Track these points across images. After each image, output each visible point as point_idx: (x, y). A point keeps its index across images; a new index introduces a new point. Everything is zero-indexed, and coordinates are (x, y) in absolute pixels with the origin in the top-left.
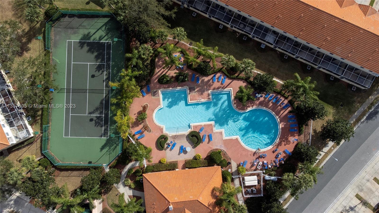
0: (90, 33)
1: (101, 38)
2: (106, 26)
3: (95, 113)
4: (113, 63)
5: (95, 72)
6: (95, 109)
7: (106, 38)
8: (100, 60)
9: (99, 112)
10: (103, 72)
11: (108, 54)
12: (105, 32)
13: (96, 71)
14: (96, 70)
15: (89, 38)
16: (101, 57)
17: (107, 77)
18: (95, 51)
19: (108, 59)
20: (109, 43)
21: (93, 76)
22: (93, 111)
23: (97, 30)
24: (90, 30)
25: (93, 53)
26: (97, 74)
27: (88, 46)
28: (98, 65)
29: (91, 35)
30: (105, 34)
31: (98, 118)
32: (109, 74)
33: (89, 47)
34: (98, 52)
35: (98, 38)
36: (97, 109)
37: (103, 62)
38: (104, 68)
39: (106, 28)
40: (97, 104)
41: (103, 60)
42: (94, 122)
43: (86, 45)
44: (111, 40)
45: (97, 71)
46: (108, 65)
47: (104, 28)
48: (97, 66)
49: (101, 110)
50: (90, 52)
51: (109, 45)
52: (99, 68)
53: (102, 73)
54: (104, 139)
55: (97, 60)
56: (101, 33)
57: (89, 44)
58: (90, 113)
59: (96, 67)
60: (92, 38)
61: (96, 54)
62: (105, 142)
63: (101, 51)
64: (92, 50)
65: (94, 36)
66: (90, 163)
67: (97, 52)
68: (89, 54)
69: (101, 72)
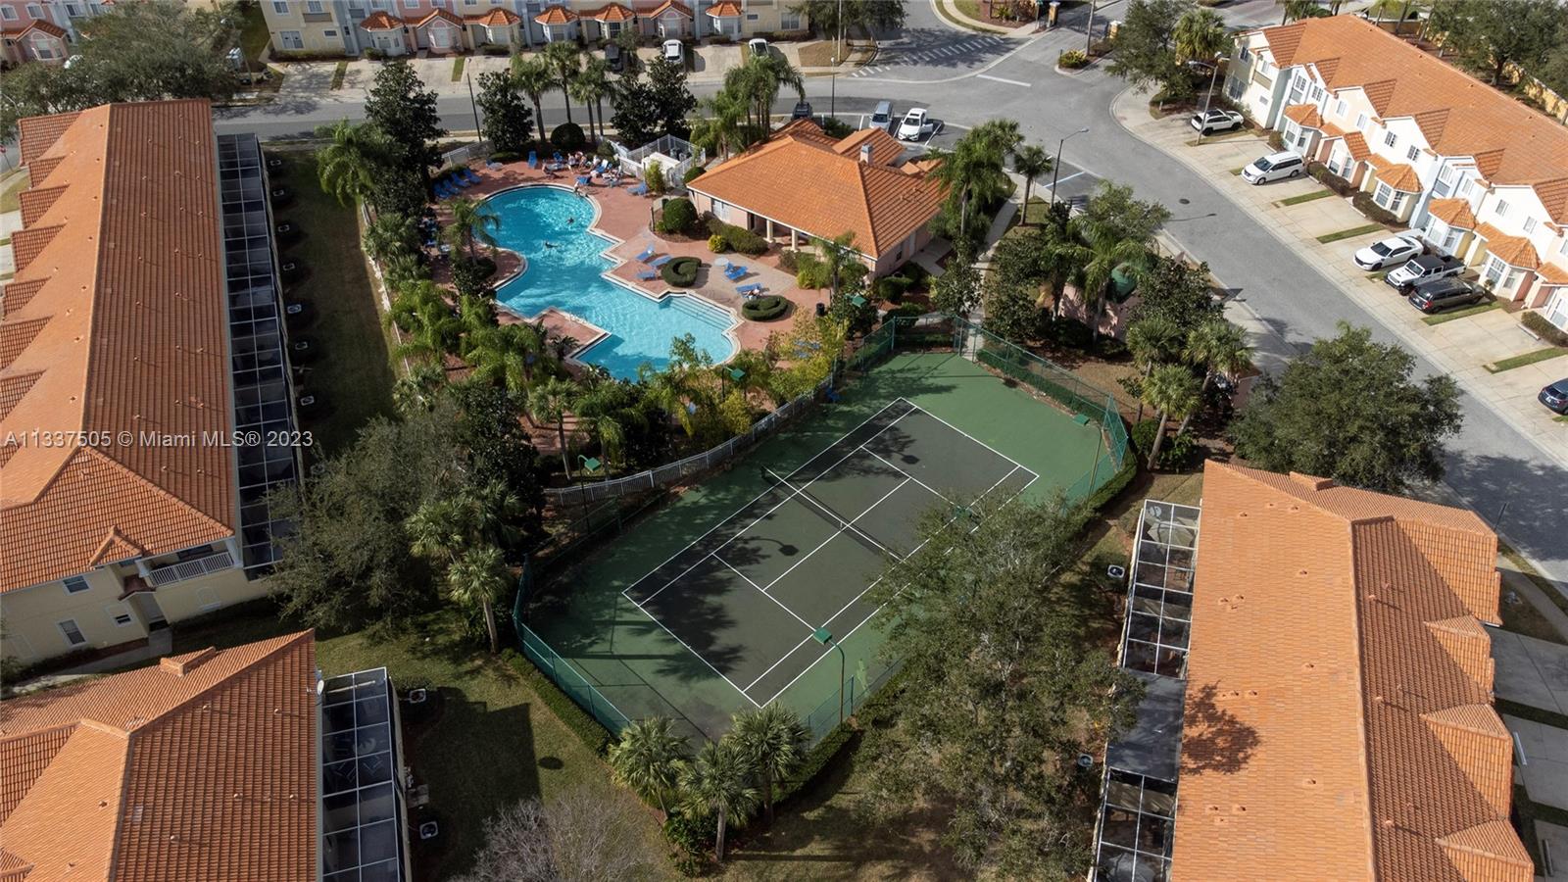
0: (660, 671)
1: (647, 628)
2: (584, 647)
3: (884, 467)
4: (687, 538)
5: (769, 556)
6: (871, 477)
7: (628, 617)
8: (721, 575)
9: (867, 463)
10: (746, 537)
11: (672, 569)
12: (609, 637)
13: (764, 557)
14: (761, 560)
15: (683, 656)
16: (705, 581)
17: (747, 521)
18: (705, 606)
19: (690, 556)
20: (636, 595)
21: (789, 550)
22: (883, 476)
23: (627, 662)
24: (649, 677)
25: (717, 610)
26: (770, 548)
27: (711, 640)
28: (741, 568)
29: (662, 661)
30: (616, 627)
31: (886, 453)
32: (732, 522)
33: (713, 633)
34: (701, 598)
35: (654, 635)
36: (867, 471)
37: (714, 563)
38: (729, 547)
39: (591, 644)
40: (851, 483)
41: (708, 568)
42: (907, 452)
43: (712, 648)
44: (620, 599)
45: (760, 553)
46: (708, 543)
47: (596, 649)
48: (747, 567)
49: (855, 461)
50: (727, 619)
51: (642, 591)
52: (745, 556)
53: (753, 539)
54: (914, 403)
55: (729, 580)
56: (622, 641)
57: (701, 641)
58: (898, 476)
59: (754, 567)
60: (671, 650)
61: (712, 600)
62: (920, 396)
63: (686, 595)
64: (710, 617)
65: (655, 652)
66: (1010, 383)
67: (703, 602)
68: (733, 614)
69: (752, 545)
